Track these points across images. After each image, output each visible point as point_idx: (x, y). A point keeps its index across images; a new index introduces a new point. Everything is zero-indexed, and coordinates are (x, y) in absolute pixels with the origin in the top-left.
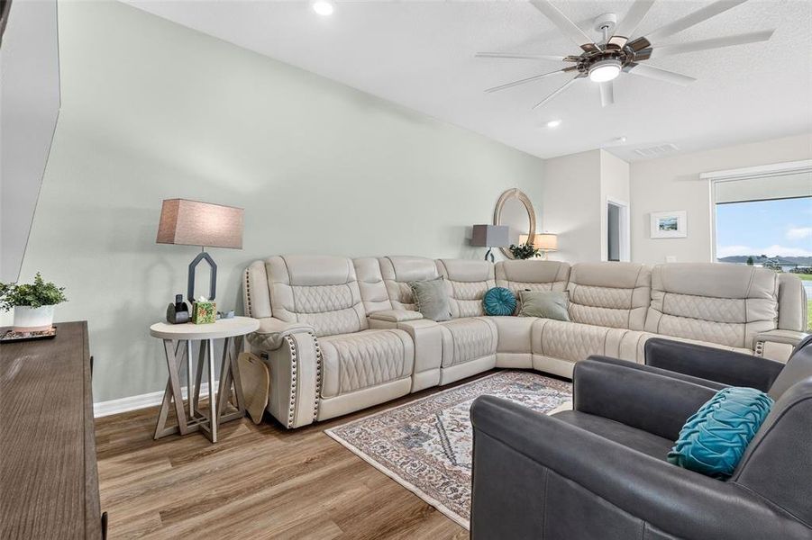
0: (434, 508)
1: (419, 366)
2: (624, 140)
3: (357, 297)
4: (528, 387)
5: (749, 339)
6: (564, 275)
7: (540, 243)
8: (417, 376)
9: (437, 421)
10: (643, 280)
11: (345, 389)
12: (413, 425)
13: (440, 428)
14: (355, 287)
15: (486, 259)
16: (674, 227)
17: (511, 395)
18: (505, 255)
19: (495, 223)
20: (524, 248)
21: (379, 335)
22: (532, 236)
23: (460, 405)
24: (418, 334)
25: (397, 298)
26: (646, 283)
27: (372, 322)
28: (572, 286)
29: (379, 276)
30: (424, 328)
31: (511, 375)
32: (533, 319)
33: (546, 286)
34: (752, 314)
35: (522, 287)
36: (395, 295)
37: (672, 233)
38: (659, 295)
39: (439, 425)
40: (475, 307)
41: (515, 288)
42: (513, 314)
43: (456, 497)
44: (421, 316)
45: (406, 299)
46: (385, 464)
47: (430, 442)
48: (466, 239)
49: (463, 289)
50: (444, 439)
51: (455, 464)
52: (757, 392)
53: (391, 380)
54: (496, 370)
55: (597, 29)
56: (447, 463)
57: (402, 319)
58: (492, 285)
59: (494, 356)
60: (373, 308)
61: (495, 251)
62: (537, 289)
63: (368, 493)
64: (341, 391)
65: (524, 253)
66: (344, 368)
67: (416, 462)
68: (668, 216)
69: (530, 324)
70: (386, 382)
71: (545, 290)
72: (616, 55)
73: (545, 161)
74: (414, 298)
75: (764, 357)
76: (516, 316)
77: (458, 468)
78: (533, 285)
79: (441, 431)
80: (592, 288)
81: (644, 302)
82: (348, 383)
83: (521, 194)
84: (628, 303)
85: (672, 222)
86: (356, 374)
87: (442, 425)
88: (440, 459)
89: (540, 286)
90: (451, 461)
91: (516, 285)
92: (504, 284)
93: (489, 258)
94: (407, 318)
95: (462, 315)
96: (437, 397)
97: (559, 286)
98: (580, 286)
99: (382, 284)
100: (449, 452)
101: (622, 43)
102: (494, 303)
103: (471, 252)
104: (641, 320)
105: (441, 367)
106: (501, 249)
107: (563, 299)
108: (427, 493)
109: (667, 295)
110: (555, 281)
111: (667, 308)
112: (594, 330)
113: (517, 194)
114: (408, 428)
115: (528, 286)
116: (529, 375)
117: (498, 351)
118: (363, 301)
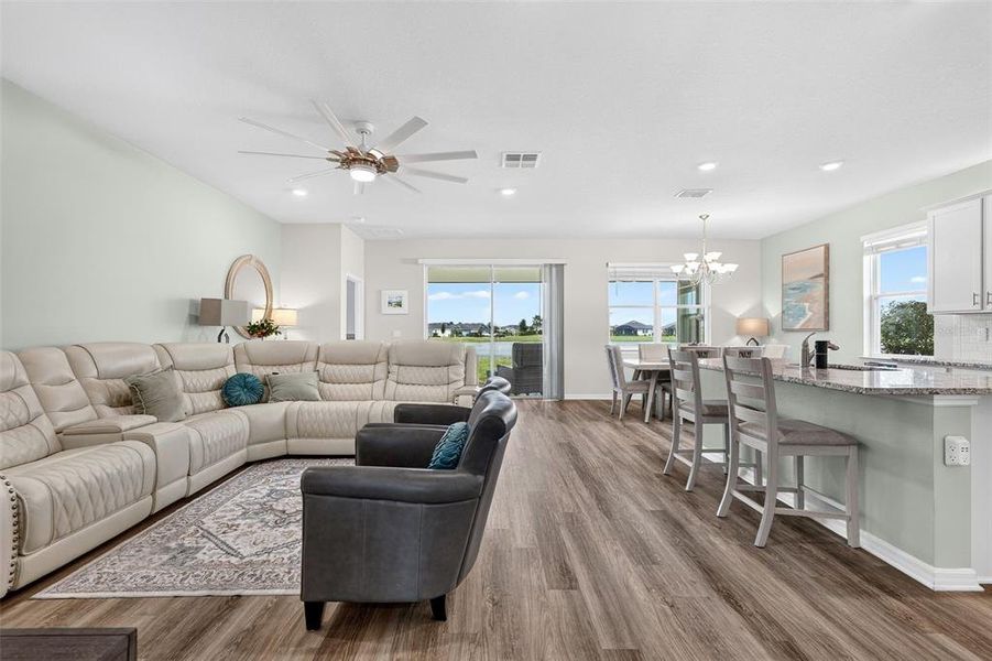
0: (239, 596)
1: (162, 480)
2: (363, 220)
3: (35, 407)
4: (288, 473)
5: (451, 395)
6: (312, 355)
7: (278, 318)
8: (159, 492)
9: (201, 531)
10: (382, 357)
11: (62, 533)
12: (173, 545)
13: (208, 535)
14: (28, 392)
15: (219, 341)
16: (399, 304)
17: (273, 484)
18: (240, 334)
19: (226, 297)
20: (262, 325)
21: (101, 452)
22: (269, 310)
23: (221, 509)
24: (158, 440)
25: (104, 400)
26: (385, 359)
27: (66, 440)
28: (321, 366)
29: (69, 374)
30: (164, 432)
31: (265, 466)
32: (286, 404)
33: (294, 367)
34: (453, 377)
35: (269, 371)
36: (101, 397)
37: (398, 310)
38: (394, 368)
39: (206, 534)
40: (213, 399)
41: (260, 372)
42: (260, 400)
43: (257, 579)
44: (155, 419)
45: (118, 401)
46: (160, 589)
47: (204, 551)
48: (190, 316)
49: (195, 379)
50: (219, 543)
51: (242, 558)
52: (464, 423)
53: (127, 504)
54: (247, 465)
55: (357, 131)
56: (234, 560)
57: (128, 427)
58: (231, 372)
59: (245, 450)
60: (65, 420)
61: (229, 331)
62: (284, 372)
63: (153, 620)
64: (56, 536)
65: (263, 329)
66: (60, 505)
67: (198, 572)
68: (394, 295)
69: (284, 410)
70: (122, 507)
71: (295, 371)
72: (373, 162)
73: (284, 226)
74: (135, 397)
75: (460, 405)
76: (266, 402)
77: (247, 559)
78: (282, 368)
79: (211, 537)
80: (341, 367)
81: (383, 376)
82: (67, 523)
83: (257, 261)
84: (371, 378)
85: (398, 300)
86: (77, 507)
87: (209, 533)
88: (224, 559)
89: (288, 368)
90: (236, 556)
91: (261, 369)
92: (247, 369)
93: (223, 337)
94: (136, 424)
95: (197, 411)
96: (188, 510)
97: (308, 367)
98: (328, 366)
99: (76, 385)
100: (230, 551)
101: (379, 156)
102: (238, 392)
103: (197, 331)
104: (381, 391)
105: (189, 475)
106: (234, 328)
107: (314, 379)
108: (226, 589)
109: (402, 368)
110: (303, 361)
111: (401, 379)
112: (346, 405)
113: (253, 262)
114: (167, 550)
115: (275, 369)
116: (284, 462)
117: (249, 444)
118: (46, 412)
